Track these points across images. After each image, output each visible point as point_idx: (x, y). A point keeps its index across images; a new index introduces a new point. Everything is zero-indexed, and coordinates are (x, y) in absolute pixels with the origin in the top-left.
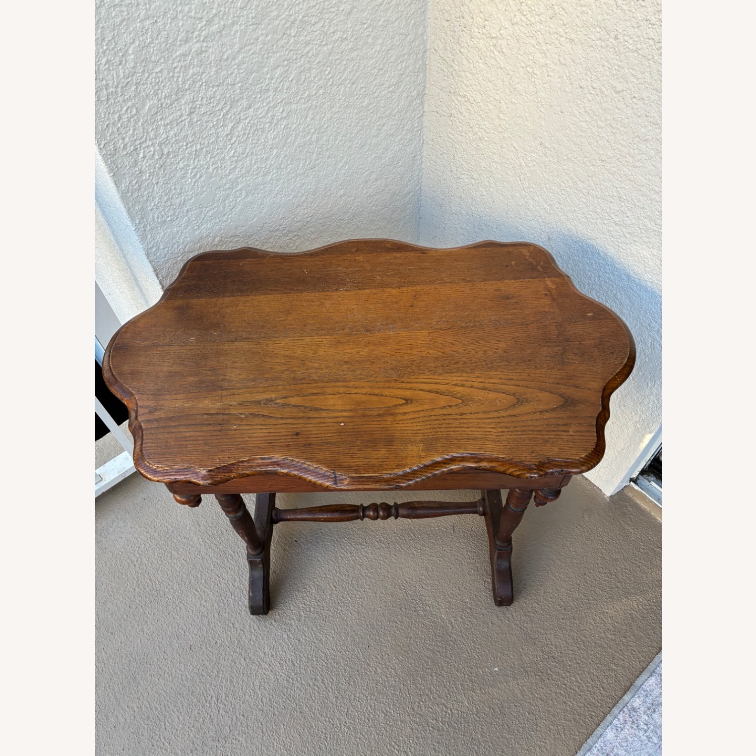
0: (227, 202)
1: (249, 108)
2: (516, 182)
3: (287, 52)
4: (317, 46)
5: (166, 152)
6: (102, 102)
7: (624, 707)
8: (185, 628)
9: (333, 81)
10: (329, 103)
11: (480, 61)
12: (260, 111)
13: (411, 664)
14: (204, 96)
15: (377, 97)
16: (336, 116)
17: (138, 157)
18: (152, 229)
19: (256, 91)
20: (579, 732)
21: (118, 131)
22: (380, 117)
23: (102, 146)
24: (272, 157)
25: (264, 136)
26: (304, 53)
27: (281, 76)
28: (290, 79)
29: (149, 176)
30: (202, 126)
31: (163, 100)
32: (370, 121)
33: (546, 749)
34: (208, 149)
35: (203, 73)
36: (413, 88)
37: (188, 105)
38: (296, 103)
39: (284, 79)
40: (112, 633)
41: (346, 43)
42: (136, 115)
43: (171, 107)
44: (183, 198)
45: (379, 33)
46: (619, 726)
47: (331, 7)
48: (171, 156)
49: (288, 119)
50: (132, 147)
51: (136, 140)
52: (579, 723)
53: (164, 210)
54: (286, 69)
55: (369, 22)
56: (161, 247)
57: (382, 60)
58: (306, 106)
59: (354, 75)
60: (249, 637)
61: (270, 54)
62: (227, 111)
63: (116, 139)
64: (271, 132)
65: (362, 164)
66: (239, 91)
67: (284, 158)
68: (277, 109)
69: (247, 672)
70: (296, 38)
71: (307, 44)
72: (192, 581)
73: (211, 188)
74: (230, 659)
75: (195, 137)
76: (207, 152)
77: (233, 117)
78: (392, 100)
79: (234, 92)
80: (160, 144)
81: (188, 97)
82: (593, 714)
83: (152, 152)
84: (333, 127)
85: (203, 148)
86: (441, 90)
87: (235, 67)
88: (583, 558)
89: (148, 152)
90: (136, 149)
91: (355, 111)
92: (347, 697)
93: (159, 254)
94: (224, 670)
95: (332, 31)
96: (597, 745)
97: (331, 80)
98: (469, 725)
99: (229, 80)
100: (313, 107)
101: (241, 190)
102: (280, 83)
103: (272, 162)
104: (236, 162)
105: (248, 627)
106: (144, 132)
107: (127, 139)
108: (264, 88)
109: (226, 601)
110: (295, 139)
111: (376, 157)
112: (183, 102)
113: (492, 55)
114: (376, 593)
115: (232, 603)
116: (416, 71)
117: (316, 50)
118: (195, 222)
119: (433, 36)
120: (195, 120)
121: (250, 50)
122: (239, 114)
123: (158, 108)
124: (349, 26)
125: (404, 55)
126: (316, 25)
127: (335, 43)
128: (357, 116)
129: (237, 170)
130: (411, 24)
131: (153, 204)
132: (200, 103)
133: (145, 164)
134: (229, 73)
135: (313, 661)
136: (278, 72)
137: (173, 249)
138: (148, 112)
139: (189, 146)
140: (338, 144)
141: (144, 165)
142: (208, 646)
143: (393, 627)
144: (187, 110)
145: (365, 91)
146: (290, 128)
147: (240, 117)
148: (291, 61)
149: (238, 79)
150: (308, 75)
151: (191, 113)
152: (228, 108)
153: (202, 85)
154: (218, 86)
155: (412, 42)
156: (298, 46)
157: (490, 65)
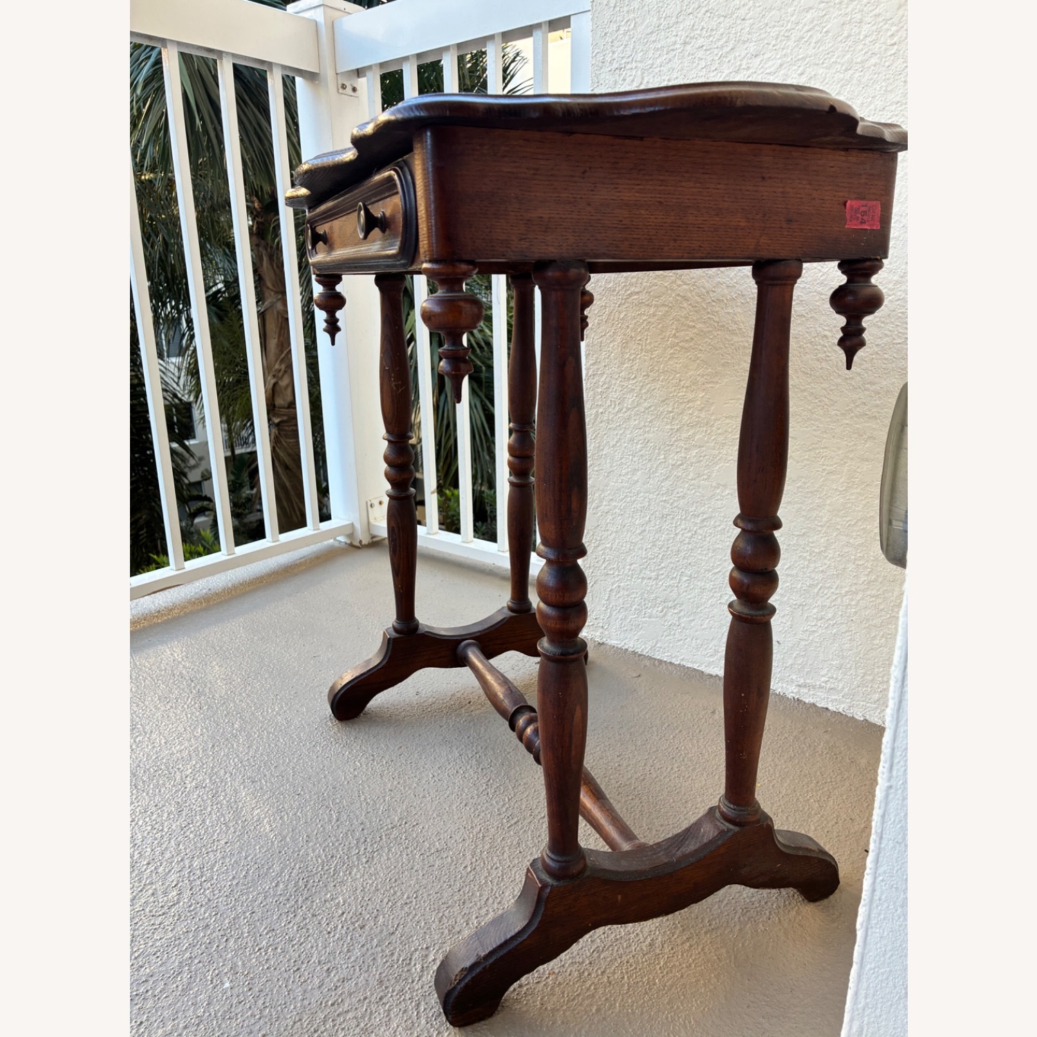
6: (610, 7)
9: (898, 50)
10: (884, 84)
12: (770, 63)
14: (705, 26)
19: (772, 34)
27: (812, 22)
28: (825, 30)
31: (662, 20)
37: (686, 31)
42: (633, 29)
54: (821, 15)
58: (842, 76)
62: (727, 53)
63: (608, 52)
66: (748, 29)
68: (795, 68)
79: (741, 29)
80: (643, 70)
81: (688, 22)
83: (632, 76)
89: (629, 75)
90: (621, 67)
97: (896, 47)
99: (741, 12)
100: (854, 82)
102: (808, 31)
106: (633, 51)
107: (616, 54)
108: (782, 34)
112: (681, 28)
120: (688, 52)
122: (741, 60)
123: (655, 27)
132: (699, 33)
136: (809, 16)
138: (644, 30)
144: (682, 38)
149: (751, 13)
150: (856, 30)
151: (685, 43)
152: (729, 48)
153: (707, 11)
154: (725, 17)
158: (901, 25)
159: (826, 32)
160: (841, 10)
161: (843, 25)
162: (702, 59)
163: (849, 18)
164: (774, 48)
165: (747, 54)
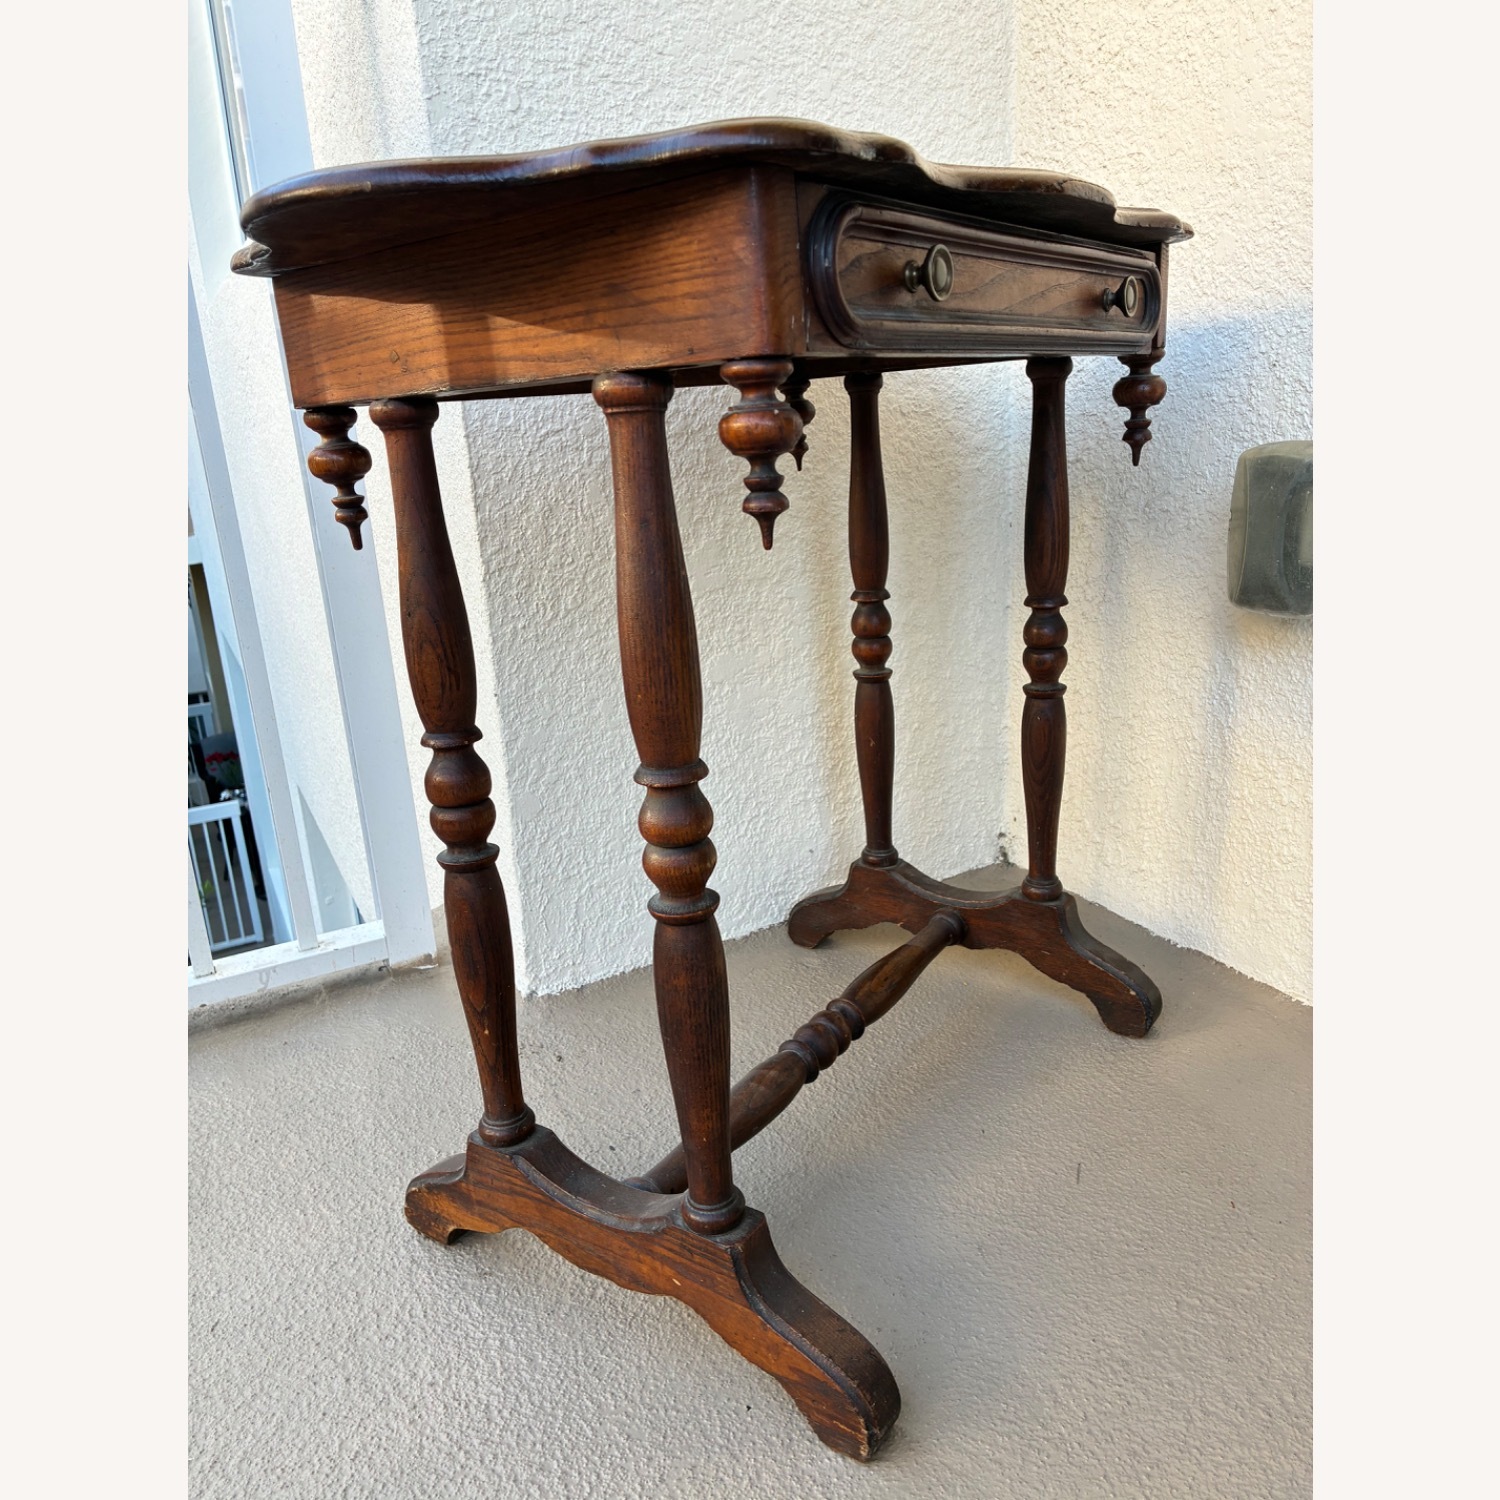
1: (682, 108)
3: (758, 47)
4: (811, 63)
5: (526, 105)
11: (1099, 111)
14: (609, 47)
17: (477, 91)
19: (699, 84)
21: (457, 30)
23: (425, 41)
26: (787, 64)
27: (745, 81)
28: (759, 95)
29: (489, 133)
30: (596, 96)
31: (541, 19)
35: (614, 9)
37: (581, 48)
39: (750, 90)
41: (860, 83)
42: (492, 19)
43: (551, 37)
45: (922, 95)
47: (839, 12)
48: (534, 120)
50: (473, 68)
51: (481, 59)
54: (753, 74)
55: (904, 67)
57: (929, 145)
60: (387, 1329)
61: (729, 37)
62: (644, 94)
63: (450, 42)
66: (668, 69)
69: (339, 1411)
70: (776, 32)
71: (795, 51)
72: (304, 1193)
74: (308, 1372)
77: (652, 108)
79: (660, 66)
80: (520, 88)
81: (582, 34)
83: (503, 94)
87: (669, 26)
89: (497, 91)
90: (479, 75)
94: (275, 1395)
95: (839, 51)
99: (657, 42)
102: (741, 92)
105: (395, 1307)
106: (497, 53)
107: (468, 50)
108: (712, 86)
109: (365, 1244)
112: (572, 39)
117: (810, 68)
120: (587, 79)
121: (697, 11)
122: (663, 110)
123: (530, 26)
124: (869, 57)
126: (813, 29)
127: (841, 75)
130: (980, 107)
132: (600, 54)
133: (487, 109)
134: (657, 30)
136: (741, 71)
138: (512, 25)
139: (567, 118)
141: (485, 111)
142: (262, 1331)
144: (577, 54)
148: (764, 64)
149: (669, 48)
151: (581, 64)
152: (645, 89)
153: (608, 26)
154: (636, 42)
155: (983, 138)
156: (779, 46)
157: (1116, 104)
158: (835, 109)
159: (762, 98)
160: (774, 75)
161: (779, 93)
162: (608, 94)
163: (783, 88)
164: (704, 103)
165: (670, 102)
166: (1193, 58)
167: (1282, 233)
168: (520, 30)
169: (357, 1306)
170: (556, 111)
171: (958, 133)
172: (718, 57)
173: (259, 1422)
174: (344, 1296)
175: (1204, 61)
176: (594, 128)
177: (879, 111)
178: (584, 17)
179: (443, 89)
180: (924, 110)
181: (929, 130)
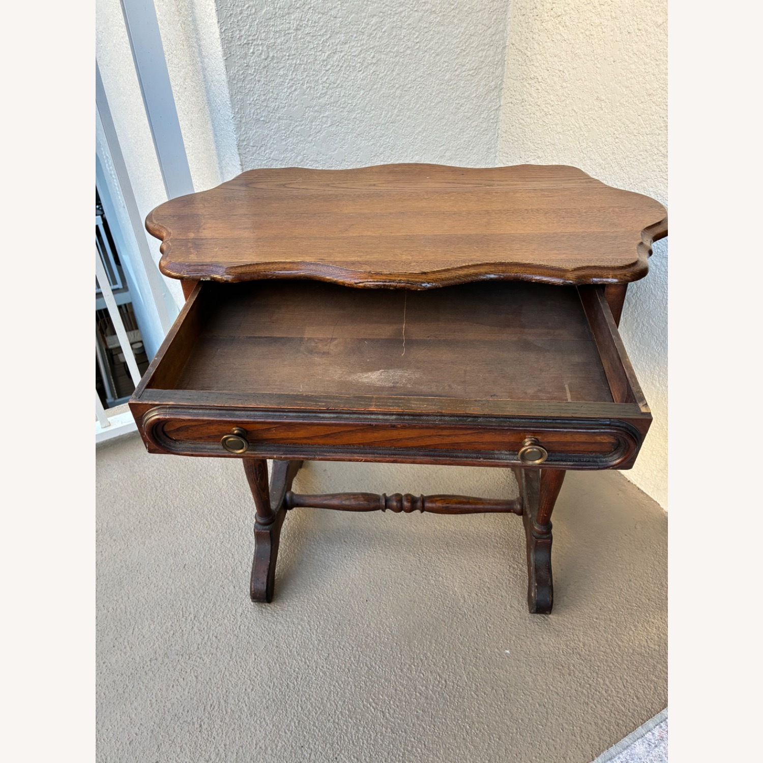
0: (313, 124)
1: (345, 43)
2: (575, 146)
3: (383, 6)
4: (409, 10)
5: (271, 55)
7: (662, 722)
8: (185, 549)
9: (420, 46)
10: (414, 66)
11: (548, 41)
12: (354, 49)
13: (409, 626)
14: (310, 18)
15: (458, 75)
16: (419, 79)
17: (248, 51)
18: (247, 123)
19: (353, 30)
20: (600, 739)
21: (238, 22)
22: (458, 96)
23: (223, 31)
24: (358, 96)
25: (355, 75)
26: (397, 12)
27: (376, 25)
28: (383, 30)
29: (254, 72)
30: (304, 44)
31: (277, 10)
32: (449, 96)
33: (555, 748)
34: (306, 67)
36: (491, 78)
37: (297, 21)
38: (385, 54)
39: (379, 29)
40: (115, 540)
41: (433, 16)
42: (254, 14)
43: (282, 18)
44: (277, 104)
45: (464, 17)
46: (653, 741)
48: (275, 61)
49: (377, 66)
50: (246, 41)
51: (249, 36)
52: (602, 729)
53: (260, 108)
54: (380, 20)
55: (456, 4)
56: (251, 144)
57: (465, 43)
58: (394, 60)
59: (439, 48)
60: (245, 568)
62: (327, 39)
63: (235, 29)
64: (361, 73)
65: (439, 137)
66: (339, 25)
67: (370, 101)
68: (369, 53)
69: (233, 598)
72: (206, 512)
73: (303, 104)
74: (220, 584)
75: (297, 52)
76: (304, 69)
77: (331, 46)
78: (472, 84)
79: (335, 24)
80: (268, 47)
81: (297, 14)
82: (621, 722)
83: (260, 51)
84: (416, 89)
85: (302, 65)
86: (515, 80)
88: (630, 565)
89: (257, 50)
90: (249, 43)
91: (437, 82)
92: (331, 643)
93: (248, 150)
94: (211, 592)
96: (621, 756)
97: (418, 44)
98: (463, 701)
99: (333, 12)
100: (400, 64)
101: (327, 117)
102: (375, 30)
103: (358, 102)
104: (327, 89)
105: (246, 560)
106: (257, 31)
107: (243, 32)
108: (360, 30)
109: (232, 534)
110: (381, 88)
111: (452, 135)
112: (293, 18)
113: (558, 31)
114: (387, 555)
115: (237, 537)
116: (495, 63)
117: (408, 12)
118: (284, 132)
119: (511, 33)
120: (300, 36)
122: (336, 45)
123: (272, 14)
125: (485, 45)
127: (424, 13)
128: (438, 87)
129: (327, 97)
130: (493, 19)
131: (252, 99)
132: (306, 23)
135: (304, 602)
136: (374, 20)
137: (260, 151)
138: (263, 16)
139: (291, 58)
140: (419, 108)
141: (252, 60)
142: (201, 568)
143: (398, 588)
144: (295, 25)
145: (447, 66)
146: (378, 75)
147: (336, 49)
148: (386, 14)
149: (340, 14)
150: (399, 32)
151: (297, 29)
152: (328, 37)
153: (310, 8)
154: (323, 14)
155: (493, 35)
156: (394, 4)
157: (556, 41)
158: (420, 32)
159: (384, 32)
160: (391, 19)
161: (393, 28)
162: (310, 42)
163: (395, 25)
164: (356, 39)
165: (339, 41)
166: (592, 37)
167: (617, 140)
168: (268, 17)
169: (233, 560)
170: (285, 55)
171: (481, 34)
172: (364, 14)
173: (207, 602)
174: (228, 555)
175: (596, 40)
176: (303, 61)
177: (442, 28)
178: (298, 5)
179: (232, 53)
180: (464, 25)
181: (466, 35)
